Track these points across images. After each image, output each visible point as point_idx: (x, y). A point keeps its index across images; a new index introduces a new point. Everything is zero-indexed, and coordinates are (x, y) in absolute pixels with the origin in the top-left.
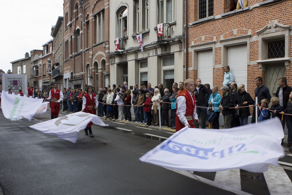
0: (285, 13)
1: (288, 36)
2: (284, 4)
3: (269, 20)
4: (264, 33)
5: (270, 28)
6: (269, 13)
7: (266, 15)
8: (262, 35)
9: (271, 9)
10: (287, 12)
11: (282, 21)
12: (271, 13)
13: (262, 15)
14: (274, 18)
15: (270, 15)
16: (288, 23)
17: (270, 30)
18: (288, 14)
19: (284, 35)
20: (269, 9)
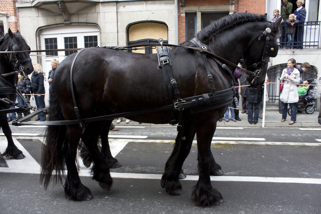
1: (6, 22)
16: (5, 10)
19: (2, 21)
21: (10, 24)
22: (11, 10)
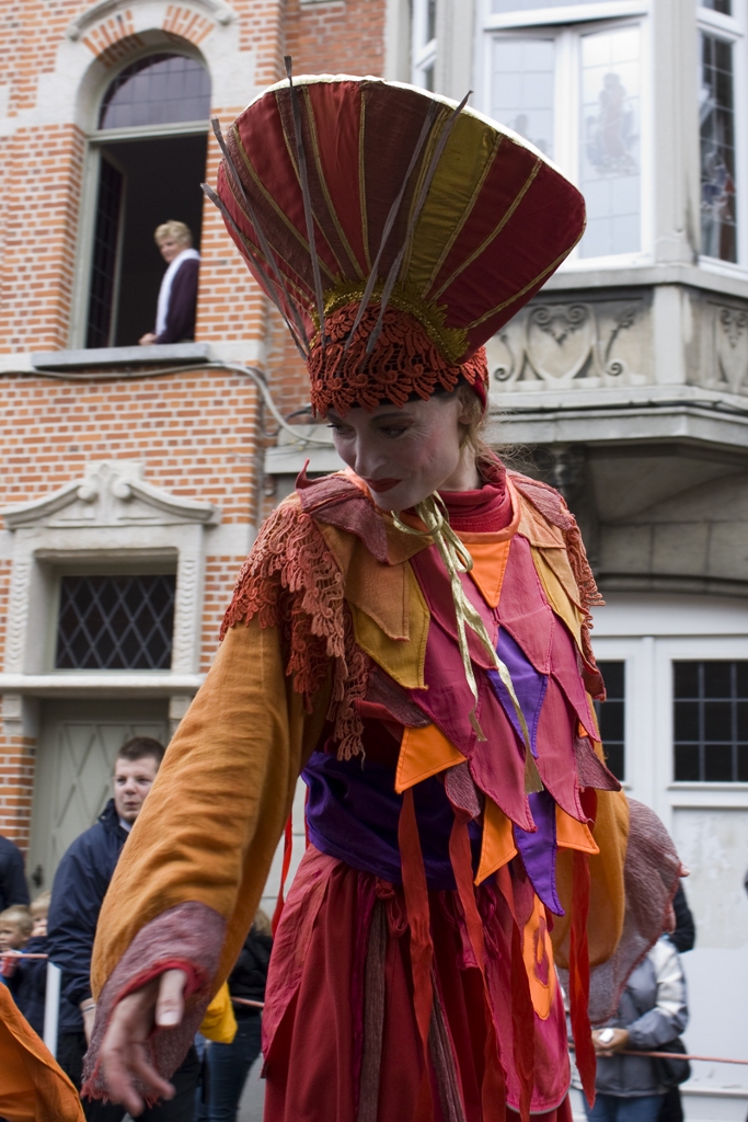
0: (183, 433)
1: (195, 556)
2: (177, 386)
3: (82, 458)
4: (53, 522)
5: (92, 501)
6: (86, 419)
7: (71, 424)
8: (38, 535)
9: (100, 399)
10: (196, 432)
11: (162, 473)
12: (98, 418)
13: (43, 420)
14: (114, 452)
15: (91, 428)
16: (199, 487)
17: (89, 512)
18: (201, 442)
19: (174, 549)
20: (88, 395)
21: (218, 569)
22: (236, 491)
